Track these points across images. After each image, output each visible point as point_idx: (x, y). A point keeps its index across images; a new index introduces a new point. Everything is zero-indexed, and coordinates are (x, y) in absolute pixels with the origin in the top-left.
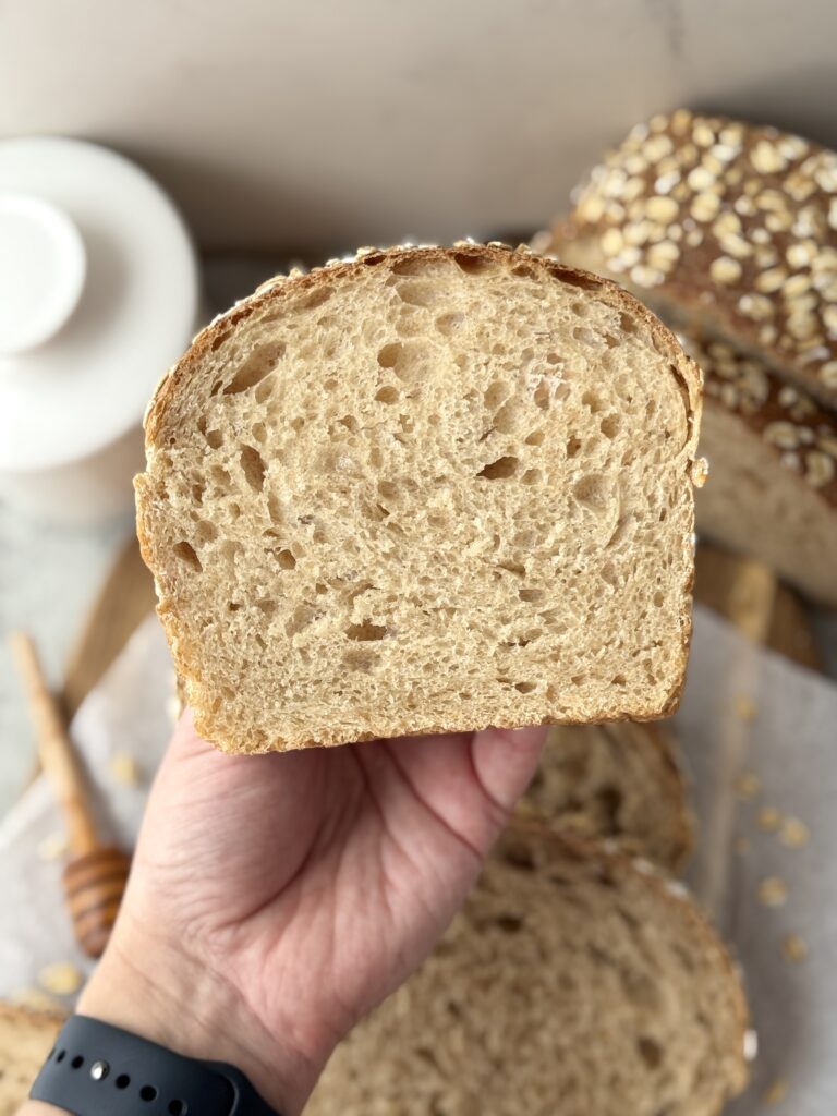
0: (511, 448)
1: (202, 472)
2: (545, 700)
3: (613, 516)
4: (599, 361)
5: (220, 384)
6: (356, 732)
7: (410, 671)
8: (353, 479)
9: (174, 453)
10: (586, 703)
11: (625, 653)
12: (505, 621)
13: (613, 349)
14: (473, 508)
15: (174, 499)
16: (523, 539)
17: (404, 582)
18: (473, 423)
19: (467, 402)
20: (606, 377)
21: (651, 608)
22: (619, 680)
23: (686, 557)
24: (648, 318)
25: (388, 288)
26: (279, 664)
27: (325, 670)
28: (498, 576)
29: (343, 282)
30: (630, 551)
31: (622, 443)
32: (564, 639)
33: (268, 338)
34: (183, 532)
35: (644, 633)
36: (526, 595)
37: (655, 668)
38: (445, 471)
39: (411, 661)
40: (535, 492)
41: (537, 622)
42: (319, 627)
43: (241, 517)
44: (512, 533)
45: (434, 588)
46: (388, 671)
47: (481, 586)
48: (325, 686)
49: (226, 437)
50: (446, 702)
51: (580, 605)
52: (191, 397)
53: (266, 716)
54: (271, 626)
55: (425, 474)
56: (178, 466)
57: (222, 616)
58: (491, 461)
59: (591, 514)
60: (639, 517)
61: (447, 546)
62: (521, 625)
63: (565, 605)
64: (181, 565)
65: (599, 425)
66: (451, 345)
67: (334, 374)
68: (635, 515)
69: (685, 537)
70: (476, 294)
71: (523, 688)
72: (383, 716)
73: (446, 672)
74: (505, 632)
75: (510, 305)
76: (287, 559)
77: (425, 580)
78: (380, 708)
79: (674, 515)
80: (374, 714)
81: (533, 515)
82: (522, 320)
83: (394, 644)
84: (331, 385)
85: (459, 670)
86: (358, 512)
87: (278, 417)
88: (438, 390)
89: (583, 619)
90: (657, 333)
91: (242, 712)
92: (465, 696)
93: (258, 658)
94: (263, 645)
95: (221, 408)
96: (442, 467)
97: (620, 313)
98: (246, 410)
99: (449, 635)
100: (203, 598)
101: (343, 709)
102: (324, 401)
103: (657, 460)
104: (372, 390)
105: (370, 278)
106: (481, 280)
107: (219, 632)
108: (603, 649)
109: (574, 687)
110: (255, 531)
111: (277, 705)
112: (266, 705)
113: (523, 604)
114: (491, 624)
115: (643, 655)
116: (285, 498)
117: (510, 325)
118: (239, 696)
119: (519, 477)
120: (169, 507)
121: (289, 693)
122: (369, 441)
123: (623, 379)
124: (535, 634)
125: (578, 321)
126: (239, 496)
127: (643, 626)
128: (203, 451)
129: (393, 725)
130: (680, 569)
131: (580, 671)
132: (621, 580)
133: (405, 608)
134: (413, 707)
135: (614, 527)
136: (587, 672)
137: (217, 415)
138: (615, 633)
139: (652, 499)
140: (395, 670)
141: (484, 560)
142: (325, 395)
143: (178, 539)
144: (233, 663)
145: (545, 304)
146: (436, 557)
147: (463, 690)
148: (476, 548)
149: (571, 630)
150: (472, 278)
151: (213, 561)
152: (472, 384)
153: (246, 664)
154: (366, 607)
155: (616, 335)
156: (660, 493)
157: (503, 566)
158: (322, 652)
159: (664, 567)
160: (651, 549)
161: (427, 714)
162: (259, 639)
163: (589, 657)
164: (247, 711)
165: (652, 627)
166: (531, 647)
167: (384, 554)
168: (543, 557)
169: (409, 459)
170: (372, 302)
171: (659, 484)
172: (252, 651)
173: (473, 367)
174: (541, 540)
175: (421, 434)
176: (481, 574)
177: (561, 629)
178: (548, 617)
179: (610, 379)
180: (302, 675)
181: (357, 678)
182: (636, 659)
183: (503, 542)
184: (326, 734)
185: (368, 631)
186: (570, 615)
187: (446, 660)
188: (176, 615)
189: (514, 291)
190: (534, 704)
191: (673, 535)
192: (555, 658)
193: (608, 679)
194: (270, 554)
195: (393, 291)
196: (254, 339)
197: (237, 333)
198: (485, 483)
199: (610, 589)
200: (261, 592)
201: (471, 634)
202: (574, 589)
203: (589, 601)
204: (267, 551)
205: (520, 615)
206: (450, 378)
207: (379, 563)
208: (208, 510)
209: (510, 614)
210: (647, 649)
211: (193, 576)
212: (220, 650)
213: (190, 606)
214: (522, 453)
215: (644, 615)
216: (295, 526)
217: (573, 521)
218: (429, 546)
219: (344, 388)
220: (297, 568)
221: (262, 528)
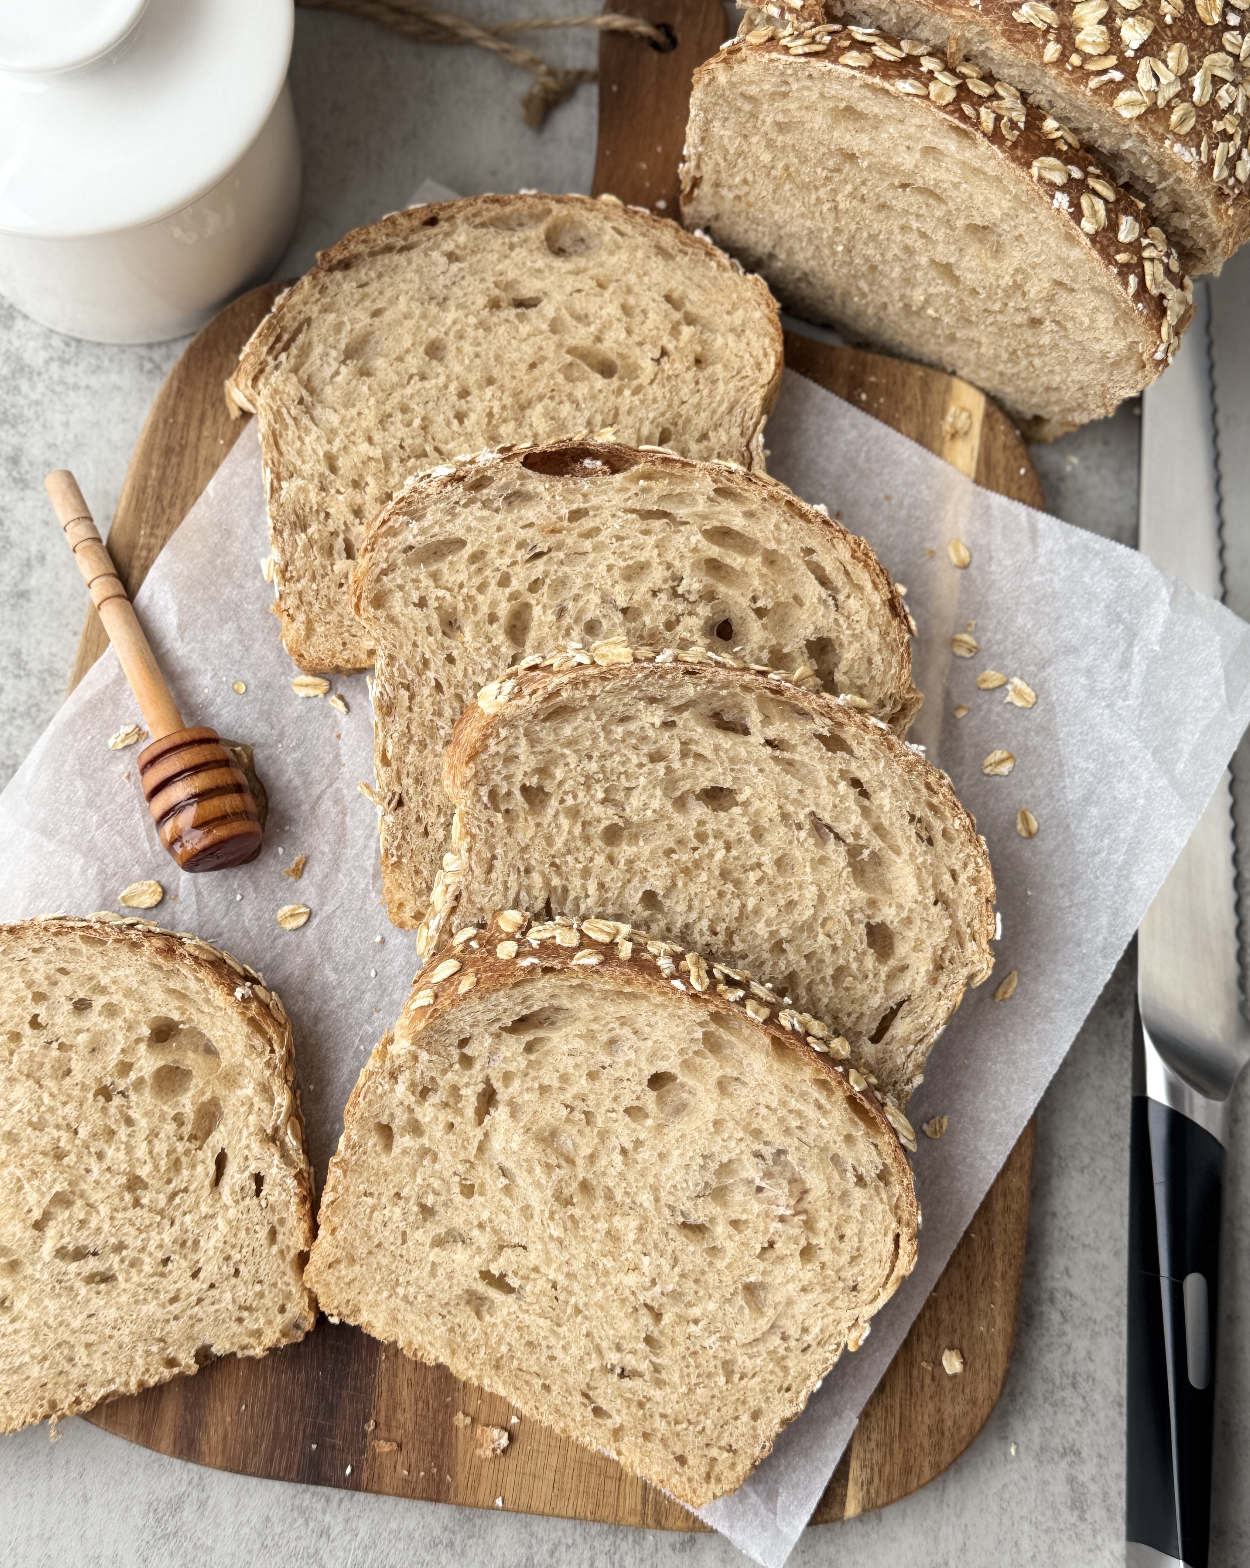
0: (712, 1220)
1: (441, 1083)
2: (609, 1435)
3: (763, 1324)
4: (838, 1193)
5: (498, 1020)
6: (436, 1358)
7: (513, 1336)
8: (563, 1163)
9: (424, 1056)
10: (641, 1461)
11: (701, 1440)
12: (619, 1348)
13: (858, 1189)
14: (650, 1246)
15: (401, 1088)
16: (676, 1296)
17: (554, 1266)
18: (695, 1181)
19: (700, 1161)
20: (834, 1209)
21: (745, 1418)
22: (682, 1460)
23: (803, 1396)
24: (906, 1182)
25: (697, 1028)
26: (407, 1261)
27: (443, 1291)
28: (636, 1310)
29: (659, 999)
30: (759, 1361)
31: (810, 1274)
32: (657, 1394)
33: (565, 1003)
34: (392, 1116)
35: (726, 1434)
36: (649, 1340)
37: (717, 1469)
38: (646, 1204)
39: (519, 1328)
40: (711, 1264)
41: (644, 1366)
42: (460, 1255)
43: (451, 1136)
44: (670, 1288)
45: (576, 1287)
46: (494, 1325)
47: (615, 1310)
48: (435, 1304)
49: (478, 1066)
50: (527, 1382)
51: (688, 1375)
52: (467, 1018)
53: (371, 1296)
54: (421, 1231)
55: (627, 1194)
56: (420, 1066)
57: (384, 1199)
58: (691, 1221)
59: (747, 1311)
60: (784, 1338)
61: (608, 1263)
62: (631, 1361)
63: (676, 1368)
64: (373, 1141)
65: (801, 1247)
66: (720, 1105)
67: (604, 1068)
68: (783, 1333)
69: (813, 1379)
70: (770, 1078)
71: (598, 1411)
72: (467, 1358)
73: (543, 1359)
74: (613, 1357)
75: (793, 1104)
76: (468, 1191)
77: (570, 1276)
78: (469, 1351)
79: (817, 1354)
80: (461, 1354)
81: (697, 1281)
82: (794, 1123)
83: (515, 1307)
84: (592, 1076)
85: (555, 1363)
86: (549, 1192)
87: (533, 1073)
88: (683, 1136)
89: (684, 1389)
90: (904, 1198)
91: (353, 1280)
92: (546, 1388)
93: (393, 1248)
94: (404, 1242)
95: (488, 1041)
96: (645, 1199)
97: (884, 1164)
98: (509, 1054)
99: (565, 1328)
100: (376, 1175)
101: (437, 1332)
102: (582, 1084)
103: (831, 1304)
104: (628, 1100)
105: (686, 1011)
106: (783, 1071)
107: (373, 1209)
108: (684, 1426)
109: (640, 1440)
110: (454, 1155)
111: (385, 1294)
112: (376, 1288)
113: (642, 1346)
114: (604, 1345)
115: (714, 1452)
116: (497, 1144)
117: (782, 1120)
118: (357, 1268)
119: (705, 1246)
120: (392, 1090)
121: (401, 1291)
122: (597, 1140)
123: (848, 1219)
124: (635, 1374)
125: (842, 1150)
126: (459, 1119)
127: (729, 1428)
128: (451, 1065)
129: (471, 1373)
130: (791, 1402)
131: (654, 1430)
132: (736, 1377)
133: (542, 1284)
134: (497, 1367)
135: (758, 1334)
136: (659, 1435)
137: (482, 1043)
138: (702, 1418)
139: (805, 1330)
140: (501, 1328)
141: (633, 1293)
142: (583, 1081)
143: (384, 1120)
144: (369, 1238)
145: (824, 1122)
146: (594, 1265)
147: (547, 1382)
148: (631, 1280)
149: (668, 1390)
150: (776, 1066)
151: (405, 1152)
152: (716, 1149)
153: (379, 1245)
154: (509, 1262)
155: (868, 1179)
156: (815, 1331)
157: (646, 1305)
158: (450, 1277)
159: (780, 1390)
160: (777, 1369)
161: (505, 1383)
162: (404, 1233)
163: (669, 1423)
164: (357, 1283)
165: (736, 1432)
166: (627, 1383)
167: (551, 1237)
168: (681, 1319)
169: (622, 1176)
170: (675, 1030)
171: (819, 1323)
172: (392, 1239)
173: (726, 1136)
174: (689, 1305)
175: (645, 1161)
176: (623, 1301)
177: (659, 1383)
178: (657, 1369)
179: (838, 1210)
180: (422, 1283)
181: (465, 1316)
182: (706, 1452)
183: (658, 1289)
184: (411, 1343)
185: (499, 1282)
186: (676, 1378)
187: (548, 1347)
188: (345, 1172)
189: (803, 1095)
190: (599, 1433)
191: (803, 1370)
192: (641, 1405)
193: (674, 1453)
194: (457, 1179)
195: (699, 1035)
196: (553, 996)
197: (540, 985)
198: (673, 1233)
199: (721, 1380)
200: (430, 1200)
201: (583, 1341)
202: (691, 1360)
203: (699, 1376)
204: (455, 1174)
205: (633, 1352)
206: (700, 1132)
207: (541, 1239)
208: (426, 1113)
209: (626, 1346)
210: (720, 1448)
211: (379, 1155)
212: (365, 1222)
213: (361, 1173)
214: (721, 1230)
215: (736, 1418)
216: (491, 1167)
217: (727, 1306)
218: (593, 1254)
219: (605, 1083)
220: (471, 1201)
221: (462, 1155)
